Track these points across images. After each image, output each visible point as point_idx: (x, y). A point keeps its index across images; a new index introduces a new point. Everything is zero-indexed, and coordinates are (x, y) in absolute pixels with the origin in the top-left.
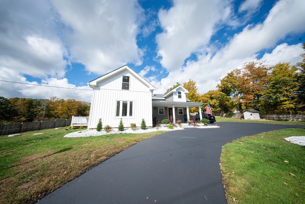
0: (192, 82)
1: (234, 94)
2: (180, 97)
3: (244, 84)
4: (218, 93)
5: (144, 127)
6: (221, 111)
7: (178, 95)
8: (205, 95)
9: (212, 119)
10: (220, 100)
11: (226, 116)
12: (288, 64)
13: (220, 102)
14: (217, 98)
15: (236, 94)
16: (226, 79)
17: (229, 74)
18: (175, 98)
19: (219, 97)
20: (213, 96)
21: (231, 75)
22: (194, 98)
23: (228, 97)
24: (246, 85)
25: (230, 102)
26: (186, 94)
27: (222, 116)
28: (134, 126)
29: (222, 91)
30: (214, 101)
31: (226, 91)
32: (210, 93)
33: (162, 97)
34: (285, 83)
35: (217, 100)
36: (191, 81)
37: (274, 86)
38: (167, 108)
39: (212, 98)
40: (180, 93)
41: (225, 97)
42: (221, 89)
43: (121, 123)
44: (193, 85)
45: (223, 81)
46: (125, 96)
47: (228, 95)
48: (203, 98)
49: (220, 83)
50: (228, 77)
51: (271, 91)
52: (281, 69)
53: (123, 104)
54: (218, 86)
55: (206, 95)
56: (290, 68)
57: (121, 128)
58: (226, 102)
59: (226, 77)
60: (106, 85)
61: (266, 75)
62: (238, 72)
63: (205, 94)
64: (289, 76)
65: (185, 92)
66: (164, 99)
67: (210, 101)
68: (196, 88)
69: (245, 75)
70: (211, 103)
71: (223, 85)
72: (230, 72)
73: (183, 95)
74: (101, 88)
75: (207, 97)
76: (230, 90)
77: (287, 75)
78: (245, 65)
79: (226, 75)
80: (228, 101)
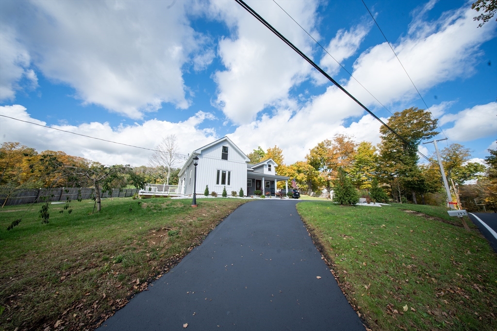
0: (278, 149)
1: (322, 169)
2: (270, 170)
3: (332, 158)
4: (306, 166)
5: (241, 194)
6: (308, 188)
7: (268, 167)
8: (291, 167)
9: (297, 195)
10: (309, 174)
11: (314, 196)
12: (370, 144)
13: (308, 177)
14: (305, 172)
15: (325, 168)
16: (316, 149)
17: (319, 145)
18: (266, 171)
19: (308, 171)
20: (301, 168)
21: (321, 146)
22: (280, 170)
23: (316, 172)
24: (334, 160)
25: (319, 178)
26: (275, 167)
27: (309, 195)
28: (234, 193)
29: (311, 164)
30: (302, 175)
31: (315, 164)
32: (298, 165)
33: (250, 168)
34: (366, 163)
35: (305, 174)
36: (277, 147)
37: (357, 164)
38: (254, 179)
39: (299, 172)
40: (270, 166)
41: (314, 171)
42: (310, 161)
43: (225, 190)
44: (279, 153)
45: (312, 151)
46: (224, 166)
47: (317, 169)
48: (289, 170)
49: (309, 153)
50: (318, 148)
51: (355, 170)
52: (365, 148)
53: (223, 173)
54: (307, 157)
55: (293, 167)
56: (371, 149)
57: (225, 194)
58: (315, 178)
59: (315, 147)
60: (208, 154)
61: (352, 152)
62: (329, 143)
63: (292, 165)
64: (370, 156)
65: (275, 165)
66: (253, 170)
67: (297, 174)
68: (283, 157)
69: (335, 148)
70: (298, 178)
71: (313, 157)
72: (320, 143)
73: (273, 168)
74: (204, 156)
75: (294, 170)
76: (319, 164)
77: (368, 155)
78: (336, 136)
79: (317, 145)
80: (316, 176)
